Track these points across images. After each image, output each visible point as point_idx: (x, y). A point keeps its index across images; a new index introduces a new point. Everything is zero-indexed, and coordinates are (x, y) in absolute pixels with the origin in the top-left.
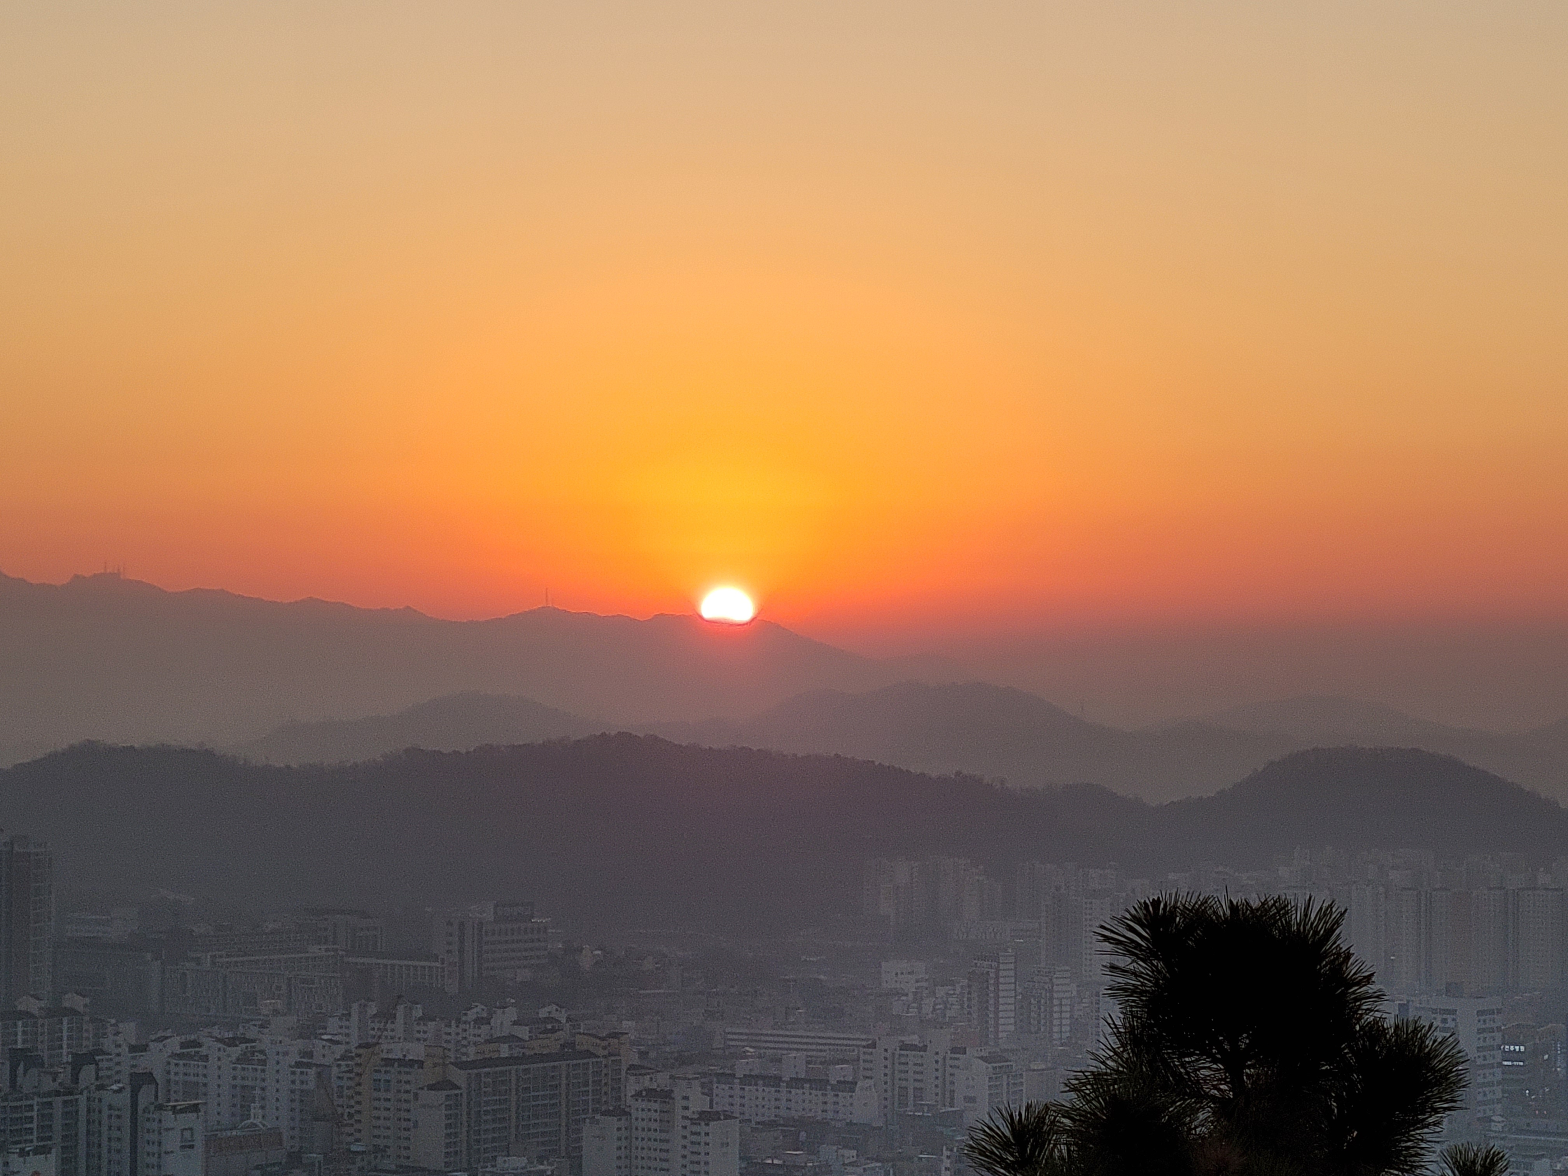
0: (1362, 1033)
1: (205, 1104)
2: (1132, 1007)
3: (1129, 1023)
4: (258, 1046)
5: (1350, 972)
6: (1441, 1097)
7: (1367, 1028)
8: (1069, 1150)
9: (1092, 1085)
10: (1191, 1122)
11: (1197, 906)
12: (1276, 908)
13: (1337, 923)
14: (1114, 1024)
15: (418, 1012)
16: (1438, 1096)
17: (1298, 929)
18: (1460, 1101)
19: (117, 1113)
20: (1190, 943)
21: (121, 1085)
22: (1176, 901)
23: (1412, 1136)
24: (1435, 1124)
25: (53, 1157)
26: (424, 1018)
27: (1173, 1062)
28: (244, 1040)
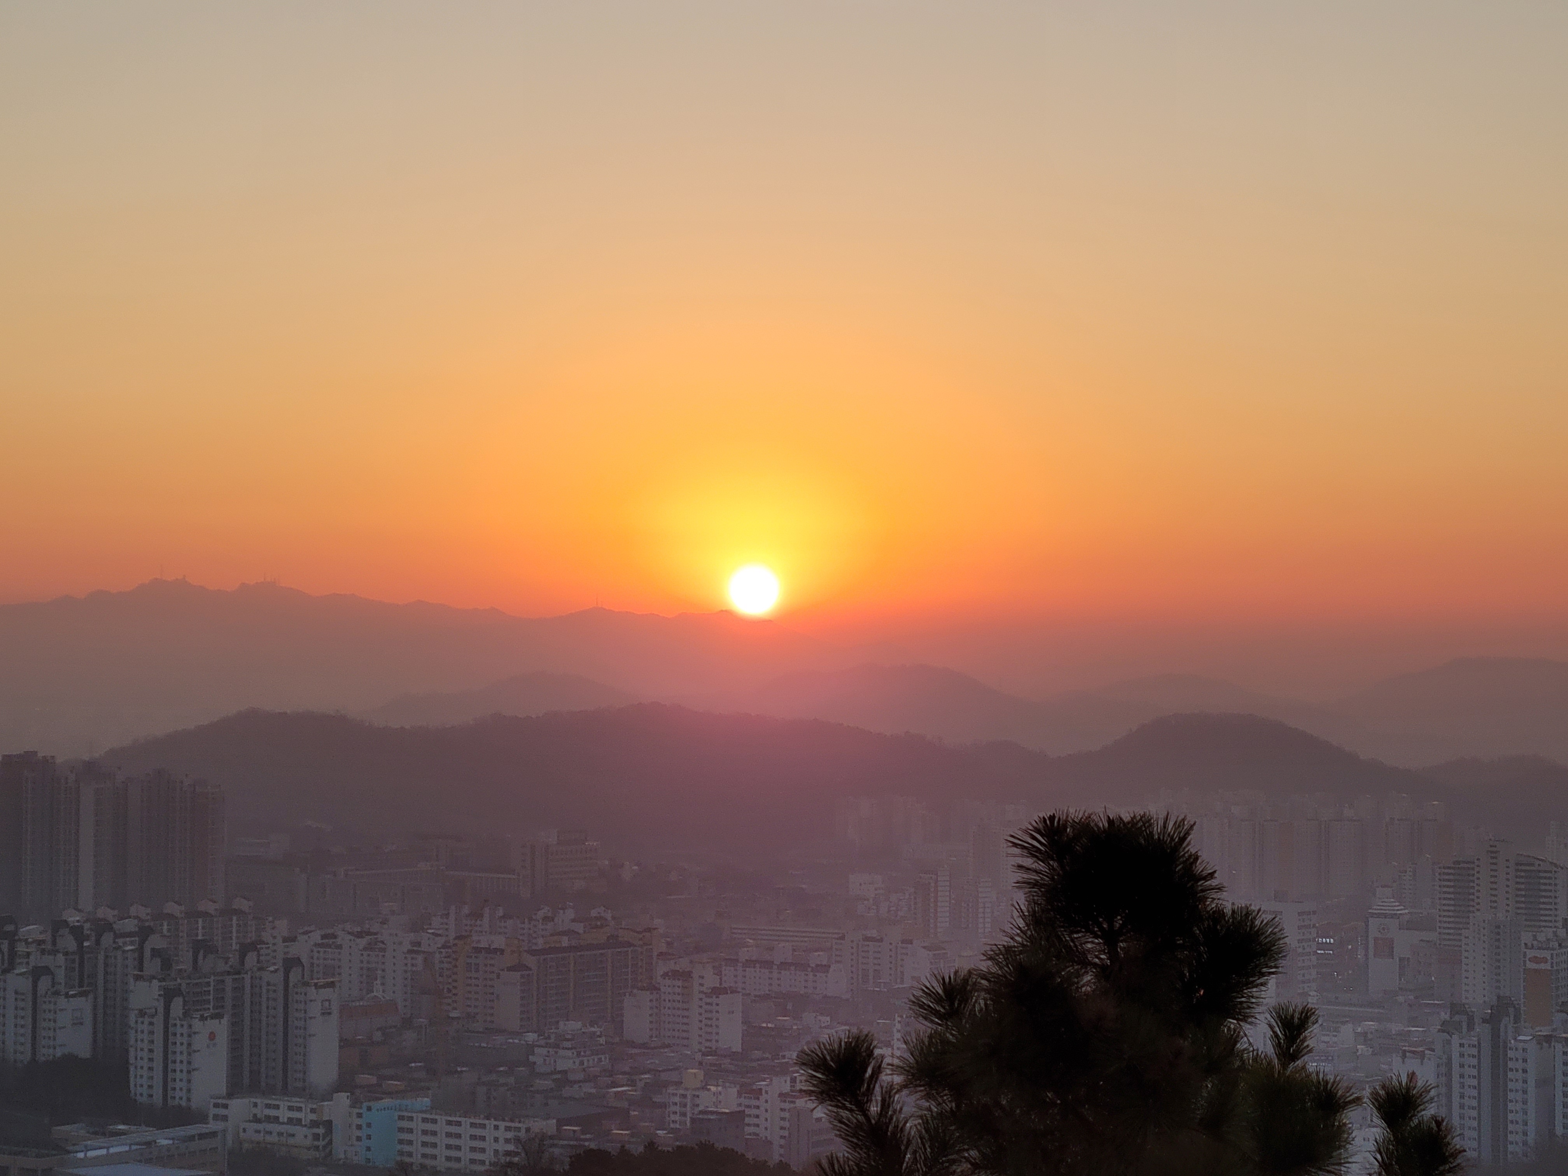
0: (1207, 915)
1: (340, 981)
2: (1033, 896)
3: (1032, 908)
4: (380, 937)
5: (1198, 870)
6: (1267, 964)
7: (1211, 912)
8: (986, 1004)
9: (1003, 955)
10: (1078, 983)
11: (1083, 820)
12: (1143, 822)
13: (1187, 833)
14: (1021, 909)
15: (500, 912)
16: (1264, 963)
17: (1159, 837)
18: (1281, 967)
19: (273, 988)
20: (1078, 848)
21: (276, 967)
22: (1067, 817)
23: (1245, 993)
24: (1262, 984)
25: (225, 1021)
26: (504, 917)
27: (1065, 938)
28: (369, 933)
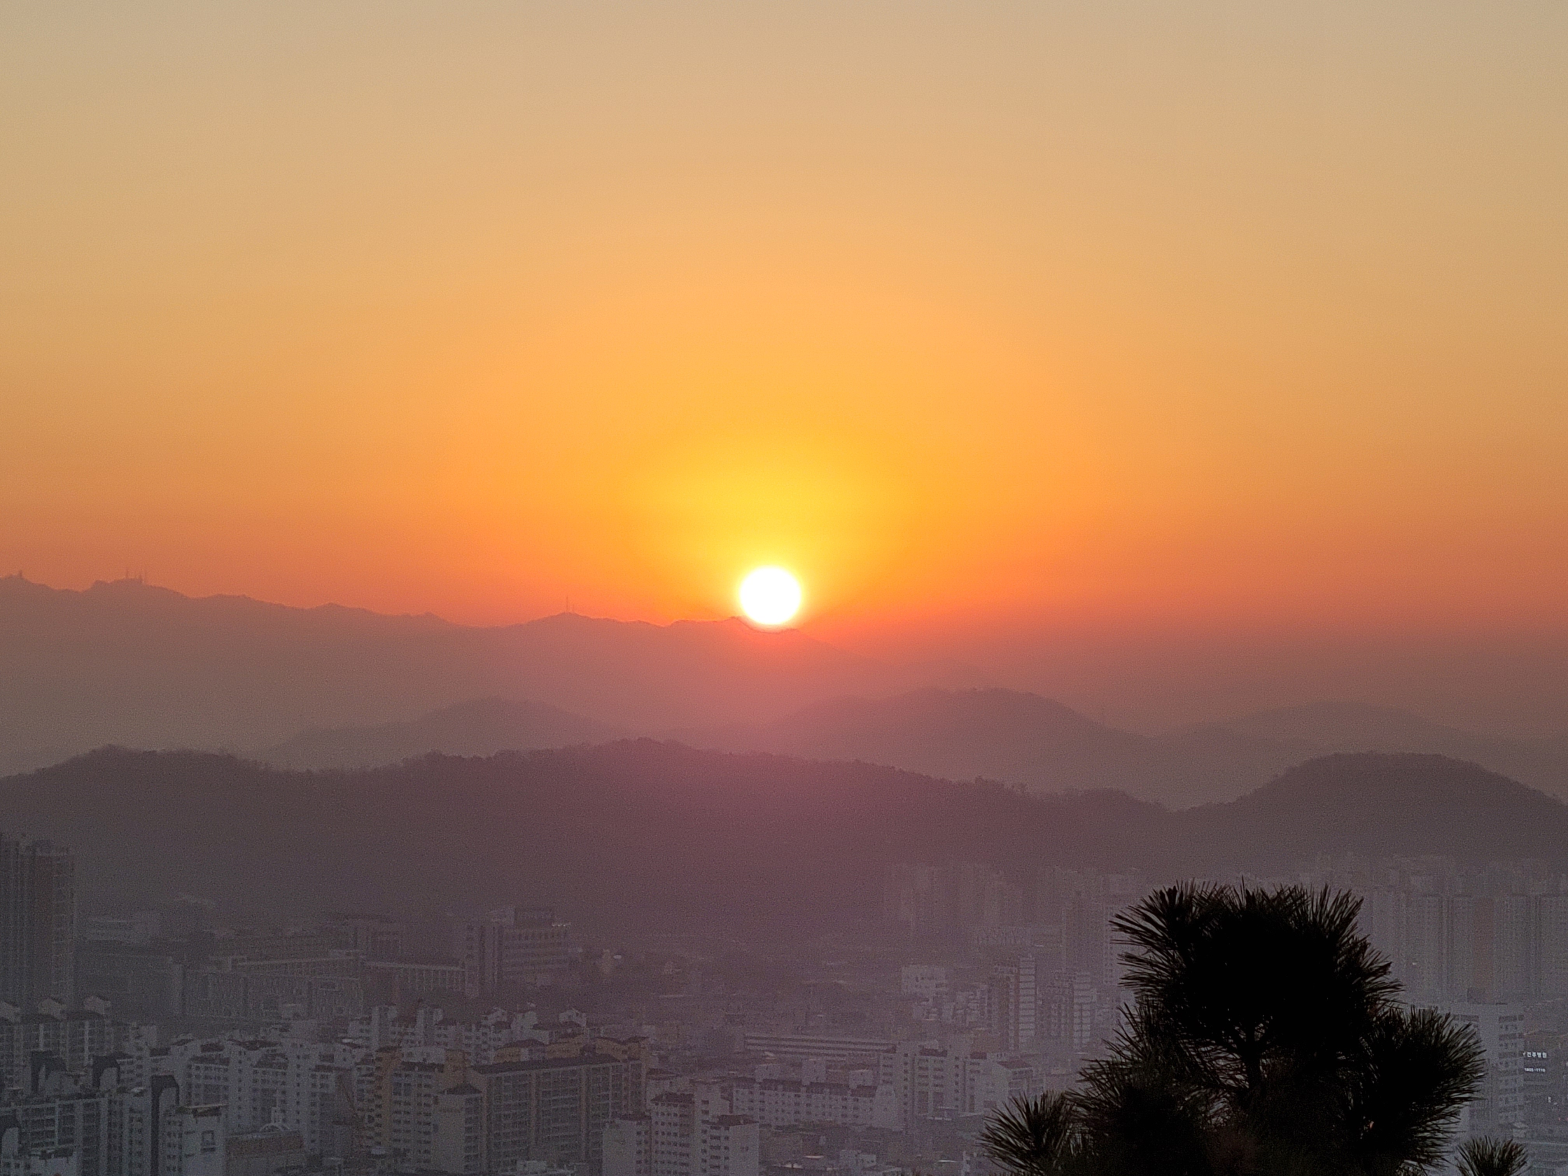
0: (1378, 1022)
1: (226, 1107)
2: (1147, 996)
3: (1145, 1013)
4: (279, 1050)
5: (1367, 962)
6: (1458, 1088)
7: (1384, 1018)
8: (1083, 1139)
9: (1107, 1075)
10: (1207, 1111)
11: (1213, 895)
12: (1293, 899)
13: (1353, 913)
14: (1130, 1013)
15: (439, 1016)
16: (1455, 1086)
17: (1314, 919)
18: (1477, 1091)
19: (139, 1116)
20: (1206, 933)
21: (142, 1088)
22: (1192, 891)
23: (1429, 1126)
24: (1451, 1114)
25: (74, 1160)
26: (445, 1022)
27: (1189, 1052)
28: (264, 1044)
